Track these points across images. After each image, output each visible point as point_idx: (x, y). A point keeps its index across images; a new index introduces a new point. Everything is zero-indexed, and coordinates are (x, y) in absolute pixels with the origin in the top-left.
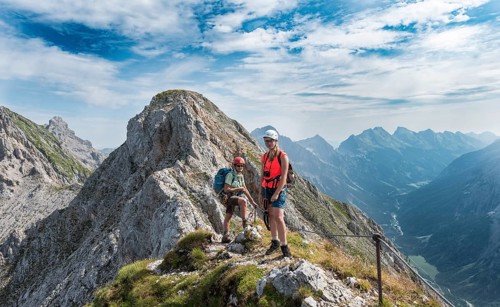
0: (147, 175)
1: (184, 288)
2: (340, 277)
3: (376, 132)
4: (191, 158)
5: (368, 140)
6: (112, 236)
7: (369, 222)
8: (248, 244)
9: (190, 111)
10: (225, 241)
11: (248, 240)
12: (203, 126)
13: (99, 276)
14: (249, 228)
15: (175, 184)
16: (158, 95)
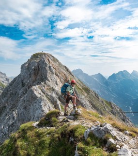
0: (29, 88)
1: (49, 134)
2: (121, 130)
3: (124, 72)
4: (47, 82)
5: (120, 76)
6: (14, 113)
7: (120, 110)
8: (76, 116)
9: (47, 62)
10: (65, 115)
11: (76, 114)
12: (52, 68)
13: (9, 129)
14: (77, 109)
15: (40, 92)
16: (34, 55)
